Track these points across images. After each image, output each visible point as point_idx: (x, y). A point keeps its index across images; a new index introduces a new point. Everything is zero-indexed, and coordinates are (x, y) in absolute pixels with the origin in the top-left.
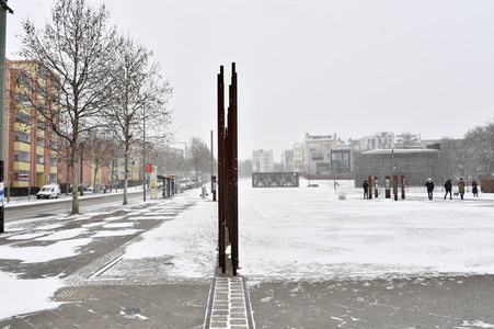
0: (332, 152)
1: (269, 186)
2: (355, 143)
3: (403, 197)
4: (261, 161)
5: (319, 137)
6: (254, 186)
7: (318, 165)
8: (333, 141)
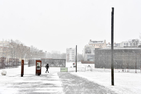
7: (89, 56)
8: (103, 44)
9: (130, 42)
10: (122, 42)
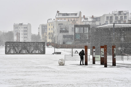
0: (76, 26)
1: (20, 53)
2: (95, 19)
3: (114, 64)
4: (21, 33)
5: (67, 14)
6: (7, 53)
7: (64, 37)
8: (78, 17)
9: (115, 15)
10: (104, 16)
